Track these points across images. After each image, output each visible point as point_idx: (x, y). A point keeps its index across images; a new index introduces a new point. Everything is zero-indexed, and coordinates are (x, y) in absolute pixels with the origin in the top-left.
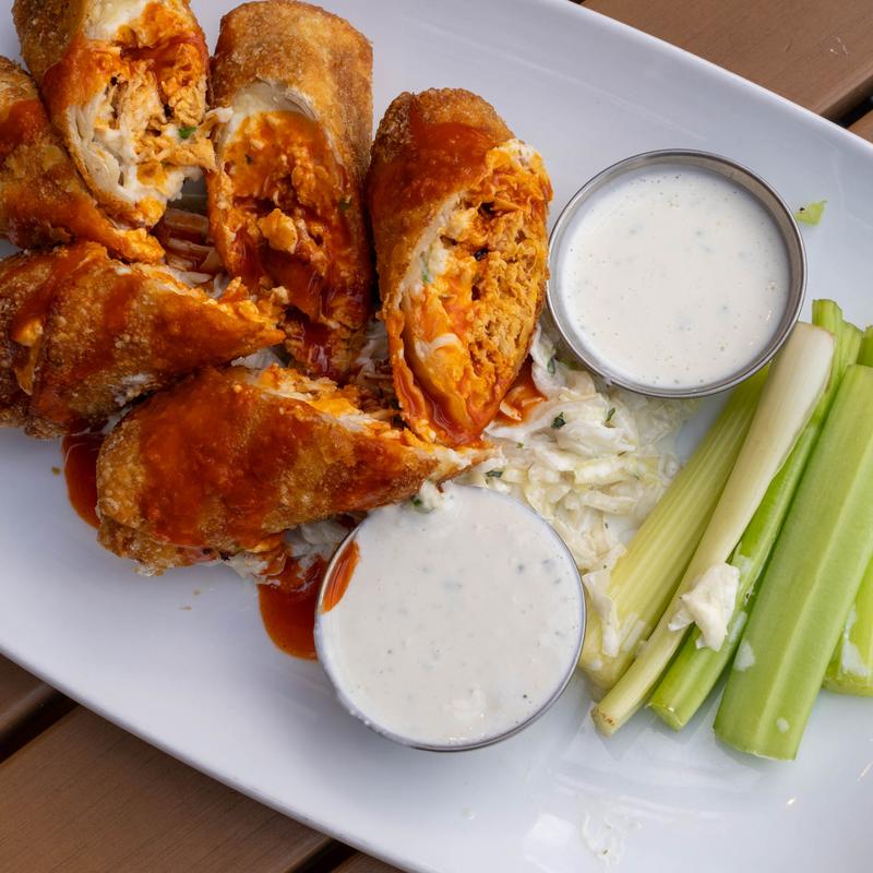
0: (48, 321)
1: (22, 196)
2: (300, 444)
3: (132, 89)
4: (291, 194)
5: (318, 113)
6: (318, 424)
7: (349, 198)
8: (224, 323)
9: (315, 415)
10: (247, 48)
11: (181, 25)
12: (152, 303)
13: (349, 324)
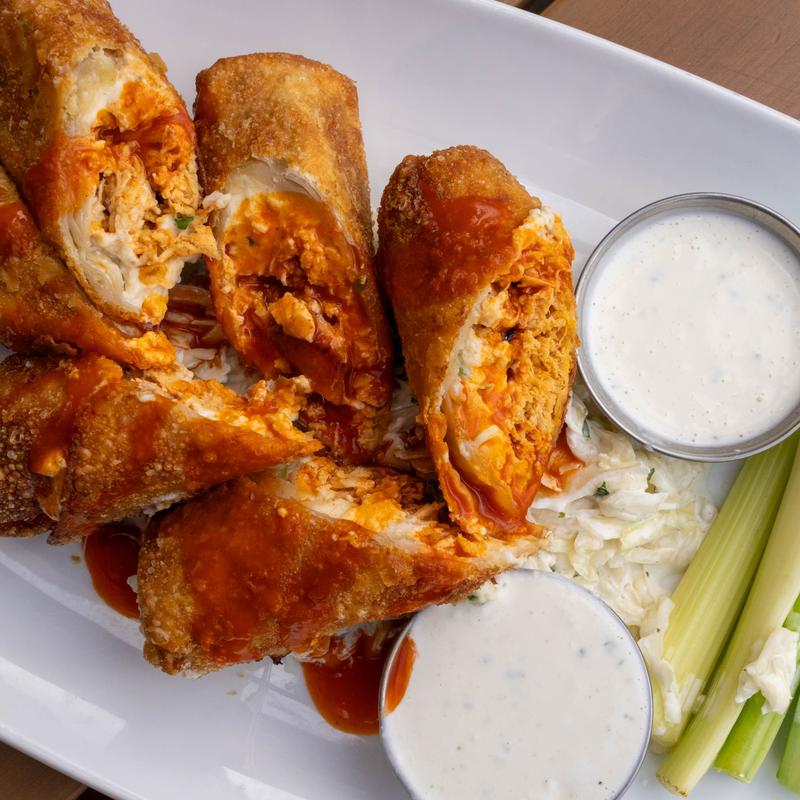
0: (70, 453)
1: (19, 310)
2: (357, 569)
3: (122, 185)
4: (299, 272)
5: (323, 194)
6: (374, 548)
7: (364, 280)
8: (262, 448)
9: (371, 540)
10: (234, 118)
11: (162, 103)
12: (182, 432)
13: (374, 403)
